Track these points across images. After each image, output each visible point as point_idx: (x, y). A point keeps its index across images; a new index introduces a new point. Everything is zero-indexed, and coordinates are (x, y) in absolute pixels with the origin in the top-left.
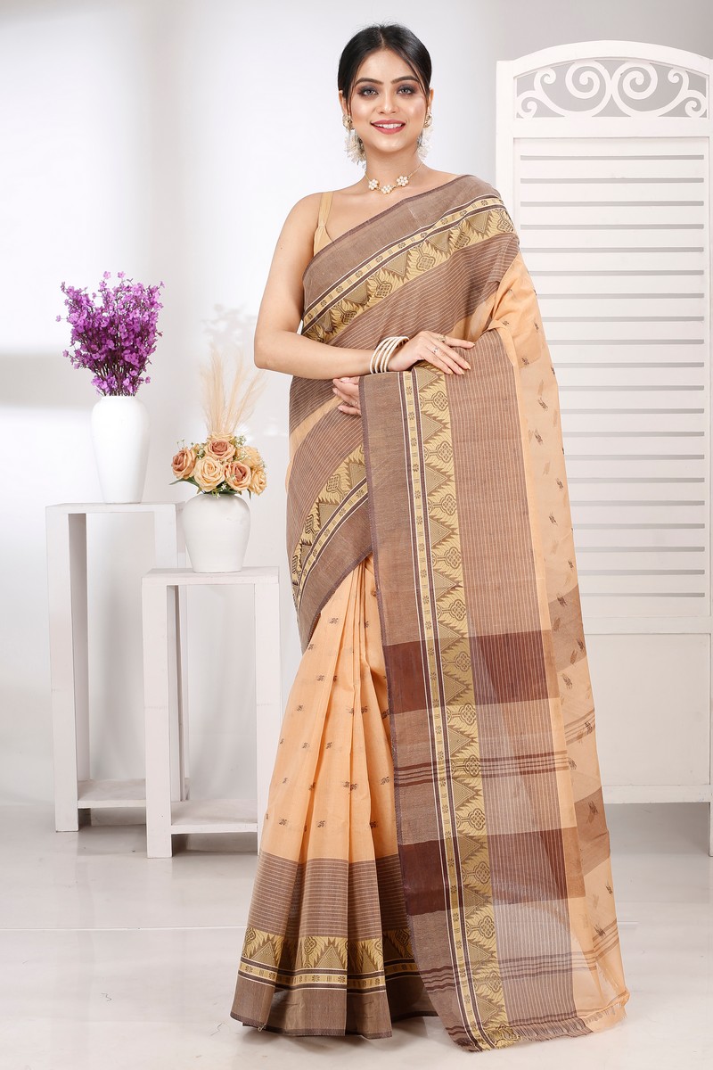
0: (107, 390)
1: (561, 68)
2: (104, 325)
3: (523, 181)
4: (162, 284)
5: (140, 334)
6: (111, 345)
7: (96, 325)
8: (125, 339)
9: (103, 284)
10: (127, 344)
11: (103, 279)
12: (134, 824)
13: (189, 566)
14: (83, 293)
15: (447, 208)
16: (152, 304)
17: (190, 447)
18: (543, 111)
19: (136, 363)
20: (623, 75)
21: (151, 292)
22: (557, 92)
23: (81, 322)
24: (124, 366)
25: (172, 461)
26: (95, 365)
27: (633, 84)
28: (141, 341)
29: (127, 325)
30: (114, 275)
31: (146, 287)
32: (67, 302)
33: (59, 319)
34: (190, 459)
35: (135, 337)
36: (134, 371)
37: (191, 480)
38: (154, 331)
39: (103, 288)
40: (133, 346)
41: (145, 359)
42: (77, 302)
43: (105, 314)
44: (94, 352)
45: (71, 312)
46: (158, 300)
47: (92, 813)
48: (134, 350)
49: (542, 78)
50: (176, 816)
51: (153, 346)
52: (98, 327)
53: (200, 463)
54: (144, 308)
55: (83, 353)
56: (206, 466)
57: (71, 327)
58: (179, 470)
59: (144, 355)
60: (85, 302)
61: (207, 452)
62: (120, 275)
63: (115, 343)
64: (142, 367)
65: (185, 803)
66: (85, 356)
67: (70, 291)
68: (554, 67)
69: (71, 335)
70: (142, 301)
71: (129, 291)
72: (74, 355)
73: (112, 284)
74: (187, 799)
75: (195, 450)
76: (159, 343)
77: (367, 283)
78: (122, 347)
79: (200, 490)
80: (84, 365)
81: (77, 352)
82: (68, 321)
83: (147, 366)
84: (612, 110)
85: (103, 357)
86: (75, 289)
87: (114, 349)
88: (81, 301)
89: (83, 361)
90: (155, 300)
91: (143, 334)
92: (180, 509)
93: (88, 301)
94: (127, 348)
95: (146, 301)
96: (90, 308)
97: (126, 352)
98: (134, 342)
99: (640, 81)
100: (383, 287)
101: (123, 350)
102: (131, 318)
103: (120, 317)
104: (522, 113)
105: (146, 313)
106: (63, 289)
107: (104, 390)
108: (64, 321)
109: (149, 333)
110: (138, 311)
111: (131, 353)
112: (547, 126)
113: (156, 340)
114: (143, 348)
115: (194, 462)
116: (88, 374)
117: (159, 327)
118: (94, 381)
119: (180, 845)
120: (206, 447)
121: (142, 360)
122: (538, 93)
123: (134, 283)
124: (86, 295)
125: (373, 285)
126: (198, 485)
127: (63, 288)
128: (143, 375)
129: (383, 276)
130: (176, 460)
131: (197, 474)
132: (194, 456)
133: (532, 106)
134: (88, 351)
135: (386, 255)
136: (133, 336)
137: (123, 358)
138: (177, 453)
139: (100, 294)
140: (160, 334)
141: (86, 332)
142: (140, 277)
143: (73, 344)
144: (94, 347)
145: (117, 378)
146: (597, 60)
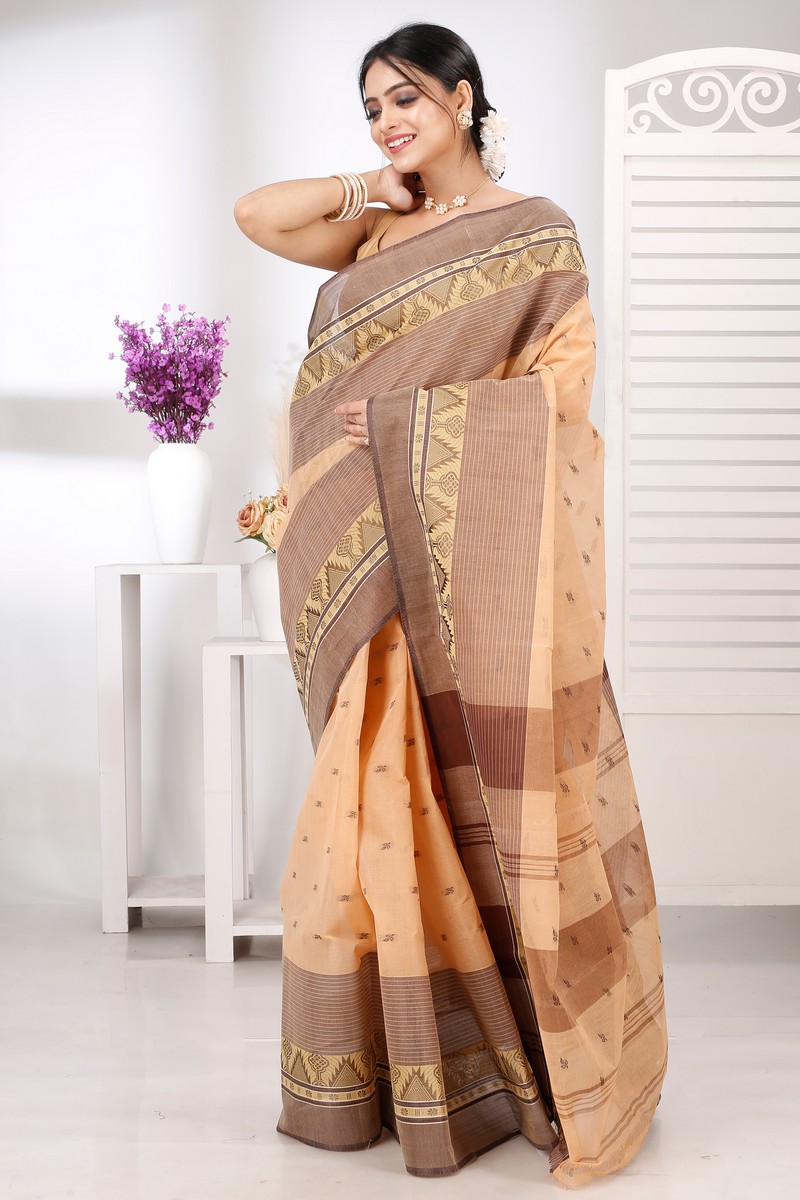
0: (165, 437)
1: (678, 78)
2: (163, 363)
3: (635, 204)
4: (227, 318)
5: (202, 374)
6: (170, 386)
7: (154, 364)
8: (186, 380)
9: (162, 318)
10: (188, 385)
11: (162, 312)
12: (191, 926)
13: (256, 634)
14: (139, 328)
15: (510, 230)
16: (217, 341)
17: (258, 500)
18: (657, 126)
19: (198, 406)
20: (748, 86)
21: (216, 327)
22: (673, 104)
23: (136, 361)
24: (184, 410)
25: (237, 517)
26: (152, 409)
27: (759, 96)
28: (204, 382)
29: (189, 363)
30: (174, 308)
31: (210, 322)
32: (121, 338)
33: (112, 357)
34: (258, 513)
35: (197, 378)
36: (195, 416)
37: (259, 537)
38: (219, 371)
39: (162, 322)
40: (195, 387)
41: (208, 402)
42: (133, 338)
43: (163, 352)
44: (151, 394)
45: (125, 349)
46: (223, 335)
47: (143, 912)
48: (196, 392)
49: (657, 88)
50: (239, 916)
51: (217, 388)
52: (156, 367)
53: (269, 519)
54: (208, 345)
55: (139, 395)
56: (276, 522)
57: (125, 365)
58: (246, 526)
59: (208, 398)
60: (141, 338)
61: (277, 506)
62: (181, 308)
63: (174, 383)
64: (205, 411)
65: (250, 902)
66: (141, 398)
67: (125, 325)
68: (669, 76)
69: (125, 375)
70: (206, 337)
71: (191, 326)
72: (128, 397)
73: (172, 318)
74: (251, 897)
75: (263, 504)
76: (224, 384)
77: (403, 306)
78: (182, 388)
79: (269, 548)
80: (140, 408)
81: (132, 394)
82: (123, 359)
83: (211, 410)
84: (735, 125)
85: (161, 399)
86: (131, 324)
87: (173, 390)
88: (137, 337)
89: (138, 404)
90: (220, 336)
91: (207, 373)
92: (245, 571)
93: (145, 337)
94: (188, 390)
95: (211, 336)
96: (147, 345)
97: (186, 394)
98: (197, 383)
99: (766, 93)
100: (420, 313)
101: (184, 392)
102: (193, 356)
103: (180, 355)
104: (634, 128)
105: (210, 350)
106: (117, 323)
107: (161, 437)
108: (117, 359)
109: (212, 373)
110: (200, 348)
111: (193, 395)
112: (663, 143)
113: (220, 381)
114: (206, 390)
115: (263, 518)
116: (144, 419)
117: (224, 367)
118: (151, 426)
119: (243, 948)
120: (276, 501)
121: (205, 403)
122: (652, 105)
123: (196, 318)
124: (143, 330)
125: (409, 308)
126: (266, 543)
127: (117, 321)
128: (206, 420)
129: (422, 301)
130: (243, 515)
131: (266, 531)
132: (262, 512)
133: (645, 120)
134: (145, 392)
135: (429, 277)
136: (195, 377)
137: (183, 401)
138: (243, 506)
139: (158, 329)
140: (225, 375)
141: (142, 372)
142: (203, 311)
143: (127, 385)
144: (151, 388)
145: (176, 424)
146: (719, 69)
